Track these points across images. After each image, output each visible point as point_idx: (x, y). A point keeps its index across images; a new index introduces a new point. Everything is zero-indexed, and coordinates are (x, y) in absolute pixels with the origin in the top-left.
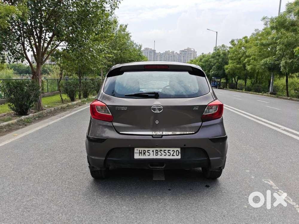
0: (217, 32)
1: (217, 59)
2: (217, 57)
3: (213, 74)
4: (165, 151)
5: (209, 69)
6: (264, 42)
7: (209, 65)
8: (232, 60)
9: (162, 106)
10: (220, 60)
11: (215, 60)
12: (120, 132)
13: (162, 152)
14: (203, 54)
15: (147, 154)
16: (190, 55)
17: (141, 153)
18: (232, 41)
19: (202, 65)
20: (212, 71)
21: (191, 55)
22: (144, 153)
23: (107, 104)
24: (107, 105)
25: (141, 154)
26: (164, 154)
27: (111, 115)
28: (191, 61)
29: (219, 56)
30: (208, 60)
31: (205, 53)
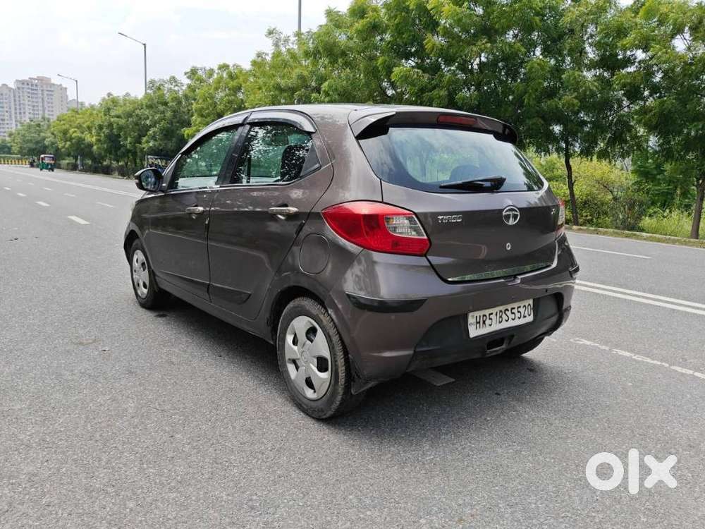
0: (144, 45)
1: (163, 112)
2: (161, 108)
3: (151, 147)
4: (513, 311)
5: (139, 134)
6: (283, 83)
7: (137, 124)
8: (202, 116)
9: (518, 209)
10: (169, 114)
11: (156, 113)
12: (450, 279)
13: (509, 313)
14: (109, 94)
15: (488, 322)
16: (47, 95)
17: (479, 322)
18: (193, 73)
19: (118, 124)
20: (148, 142)
21: (51, 95)
22: (484, 322)
23: (416, 211)
24: (415, 213)
25: (478, 325)
26: (512, 316)
27: (425, 237)
28: (73, 110)
29: (165, 104)
30: (134, 112)
31: (115, 94)
